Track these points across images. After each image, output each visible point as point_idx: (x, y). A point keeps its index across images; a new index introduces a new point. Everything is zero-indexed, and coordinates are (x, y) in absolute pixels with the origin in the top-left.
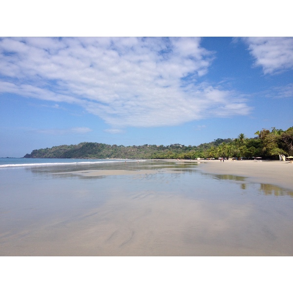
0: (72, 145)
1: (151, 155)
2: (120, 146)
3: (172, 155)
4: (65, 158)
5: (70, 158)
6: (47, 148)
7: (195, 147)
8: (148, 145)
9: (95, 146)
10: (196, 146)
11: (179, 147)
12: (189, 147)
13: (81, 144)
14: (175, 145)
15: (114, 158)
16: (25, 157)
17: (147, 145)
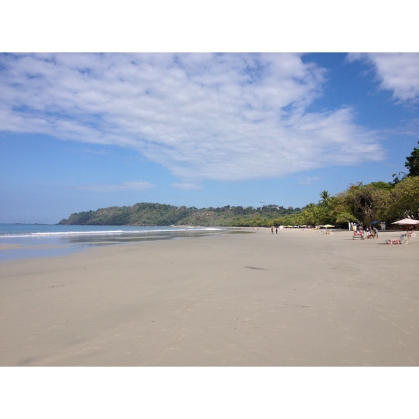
0: (125, 207)
1: (232, 221)
2: (191, 208)
3: (259, 221)
4: (114, 224)
5: (120, 224)
6: (91, 211)
7: (298, 209)
8: (231, 206)
9: (156, 209)
10: (300, 208)
11: (275, 209)
12: (289, 210)
13: (138, 205)
14: (270, 206)
15: (181, 225)
16: (60, 223)
17: (229, 206)
